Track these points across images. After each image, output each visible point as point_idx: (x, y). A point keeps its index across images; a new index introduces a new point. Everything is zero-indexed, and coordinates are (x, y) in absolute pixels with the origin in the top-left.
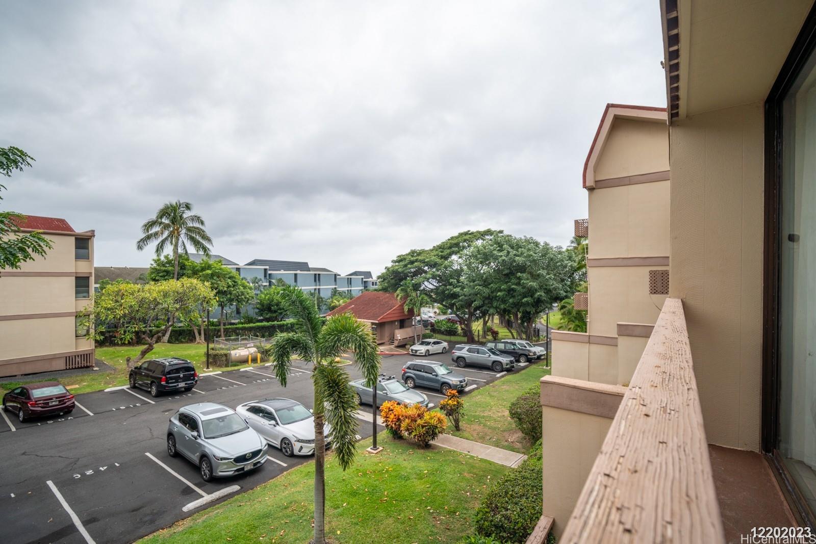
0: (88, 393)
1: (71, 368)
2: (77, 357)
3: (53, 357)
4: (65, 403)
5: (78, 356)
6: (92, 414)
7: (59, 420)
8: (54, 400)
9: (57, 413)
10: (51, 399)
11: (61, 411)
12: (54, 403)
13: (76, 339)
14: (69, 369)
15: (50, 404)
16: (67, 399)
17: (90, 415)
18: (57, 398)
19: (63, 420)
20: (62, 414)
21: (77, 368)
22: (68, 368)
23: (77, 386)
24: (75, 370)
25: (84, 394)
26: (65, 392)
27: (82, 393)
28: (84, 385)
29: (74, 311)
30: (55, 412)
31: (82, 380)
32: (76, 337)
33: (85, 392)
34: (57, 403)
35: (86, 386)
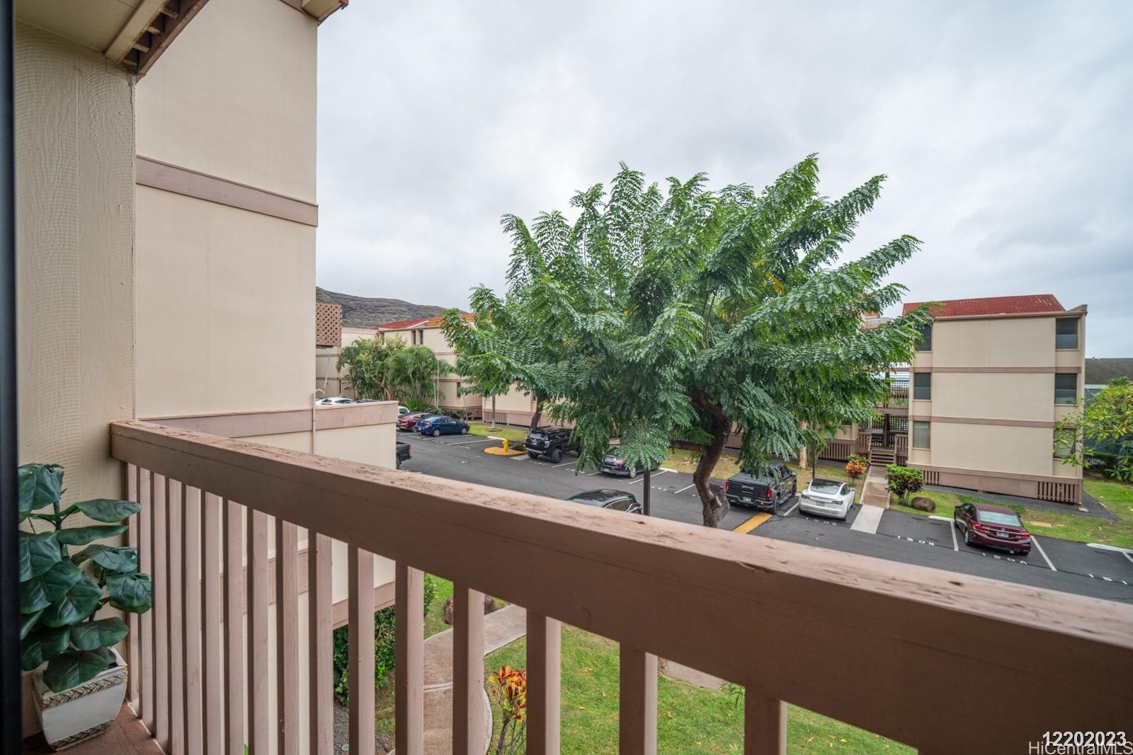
0: (1060, 540)
1: (1045, 498)
2: (1058, 487)
3: (1020, 478)
4: (1017, 540)
5: (1061, 486)
6: (1054, 569)
7: (1009, 559)
8: (1003, 531)
9: (1006, 549)
10: (1000, 529)
11: (1012, 549)
12: (1002, 535)
13: (1054, 460)
14: (1043, 499)
15: (998, 535)
16: (1020, 535)
17: (1050, 568)
18: (1006, 530)
19: (1014, 560)
20: (1012, 552)
21: (1054, 501)
22: (1041, 498)
23: (1049, 525)
24: (1051, 503)
25: (1053, 539)
26: (1018, 525)
27: (1052, 536)
28: (1059, 527)
29: (1053, 421)
30: (1004, 547)
31: (1057, 520)
32: (1054, 457)
33: (1057, 537)
34: (1007, 536)
35: (1063, 529)
